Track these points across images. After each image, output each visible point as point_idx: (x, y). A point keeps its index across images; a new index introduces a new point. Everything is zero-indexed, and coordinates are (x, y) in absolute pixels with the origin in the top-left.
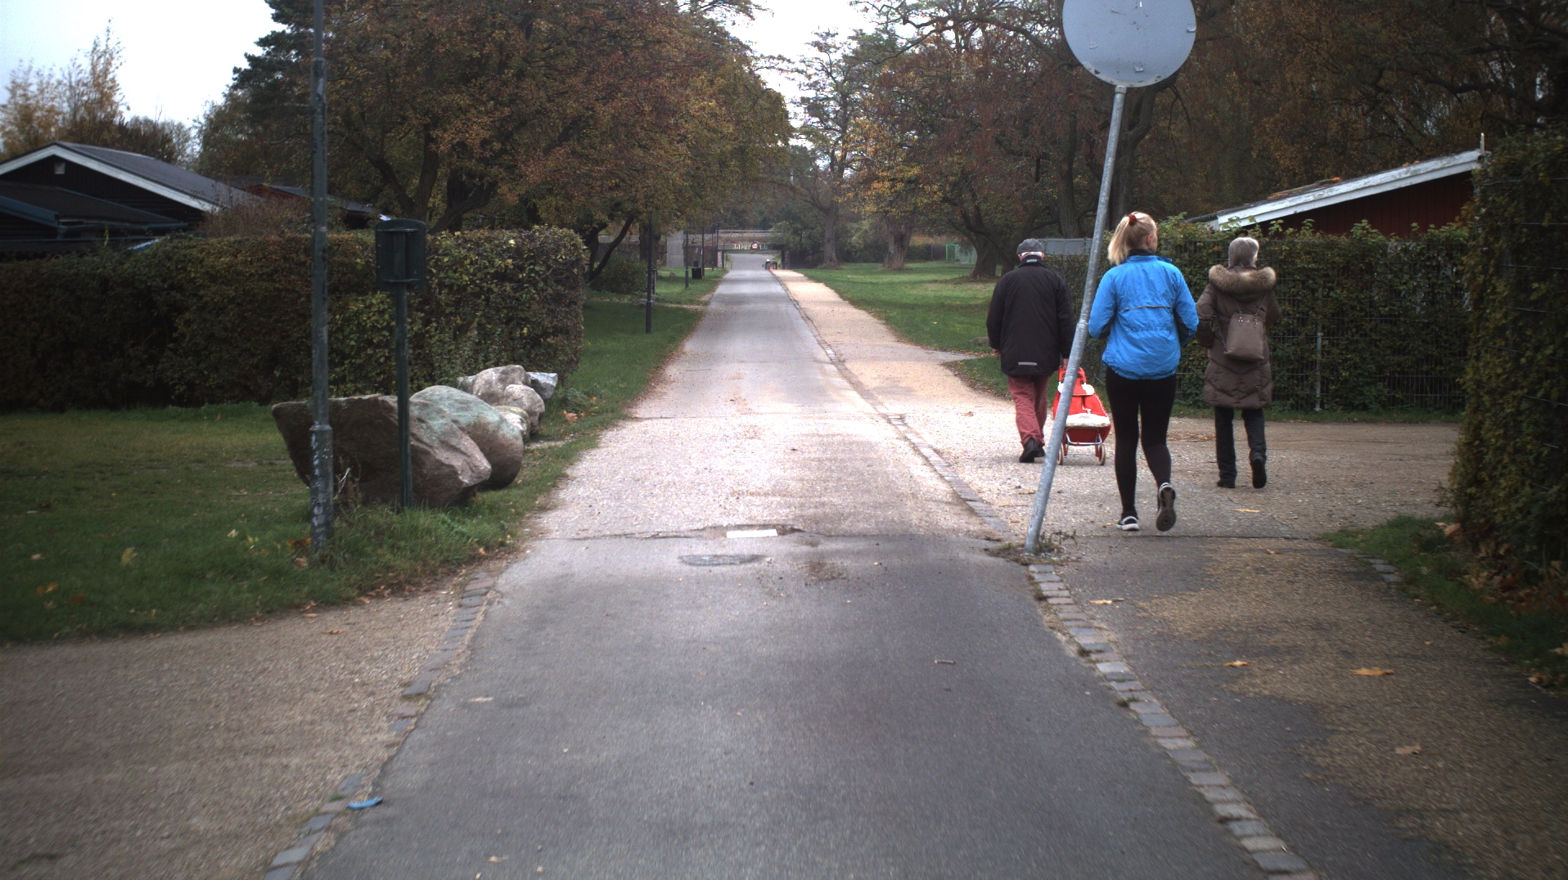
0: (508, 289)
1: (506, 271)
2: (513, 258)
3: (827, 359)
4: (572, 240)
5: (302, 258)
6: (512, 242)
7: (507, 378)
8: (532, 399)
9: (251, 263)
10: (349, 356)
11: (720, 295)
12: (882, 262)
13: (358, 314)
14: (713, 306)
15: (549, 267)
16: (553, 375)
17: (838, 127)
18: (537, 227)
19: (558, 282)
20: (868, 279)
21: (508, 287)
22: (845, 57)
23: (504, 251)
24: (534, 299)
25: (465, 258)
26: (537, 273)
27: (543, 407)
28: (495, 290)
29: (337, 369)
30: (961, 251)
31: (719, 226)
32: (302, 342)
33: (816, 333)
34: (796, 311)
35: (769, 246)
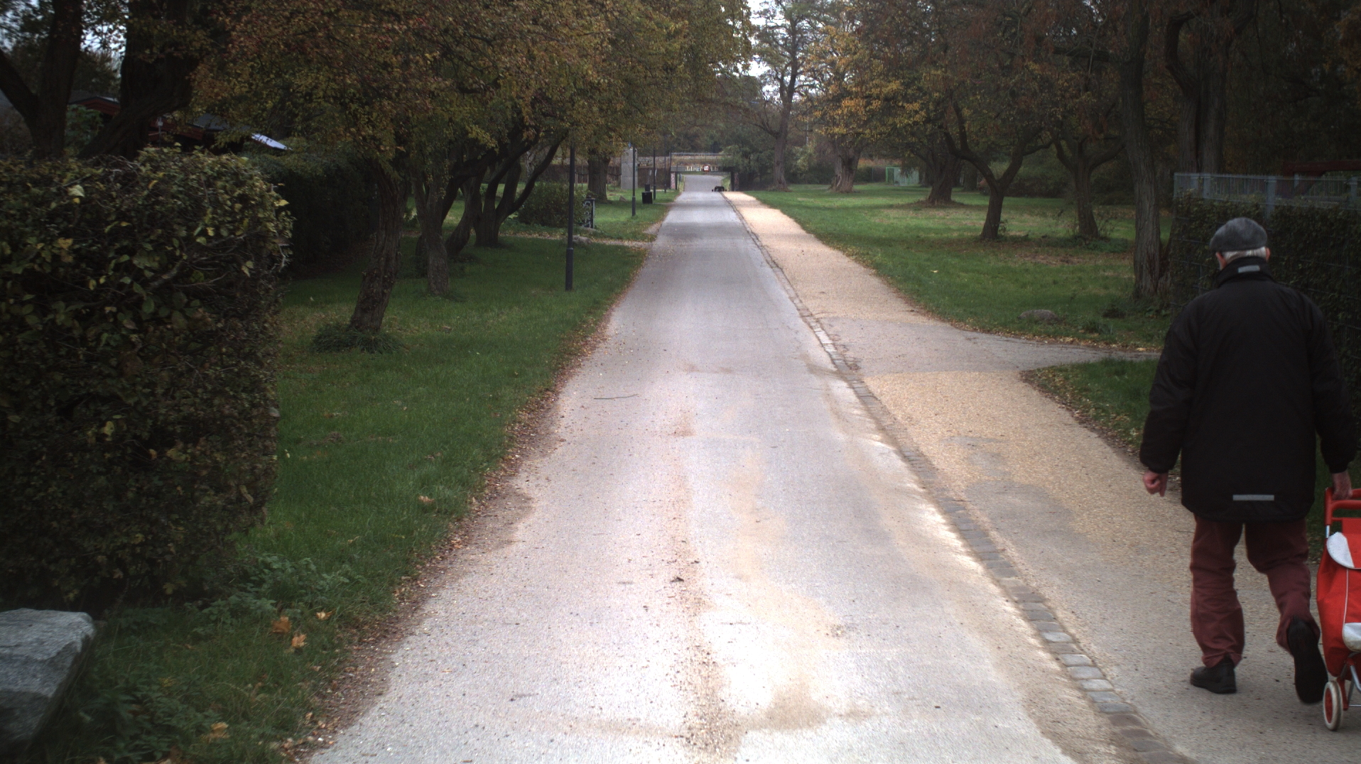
0: (63, 318)
1: (55, 270)
2: (76, 236)
3: (827, 362)
6: (78, 191)
11: (671, 227)
12: (828, 183)
15: (170, 259)
18: (148, 151)
19: (200, 297)
21: (62, 313)
23: (52, 216)
24: (132, 345)
31: (673, 150)
33: (793, 294)
34: (757, 252)
35: (719, 168)
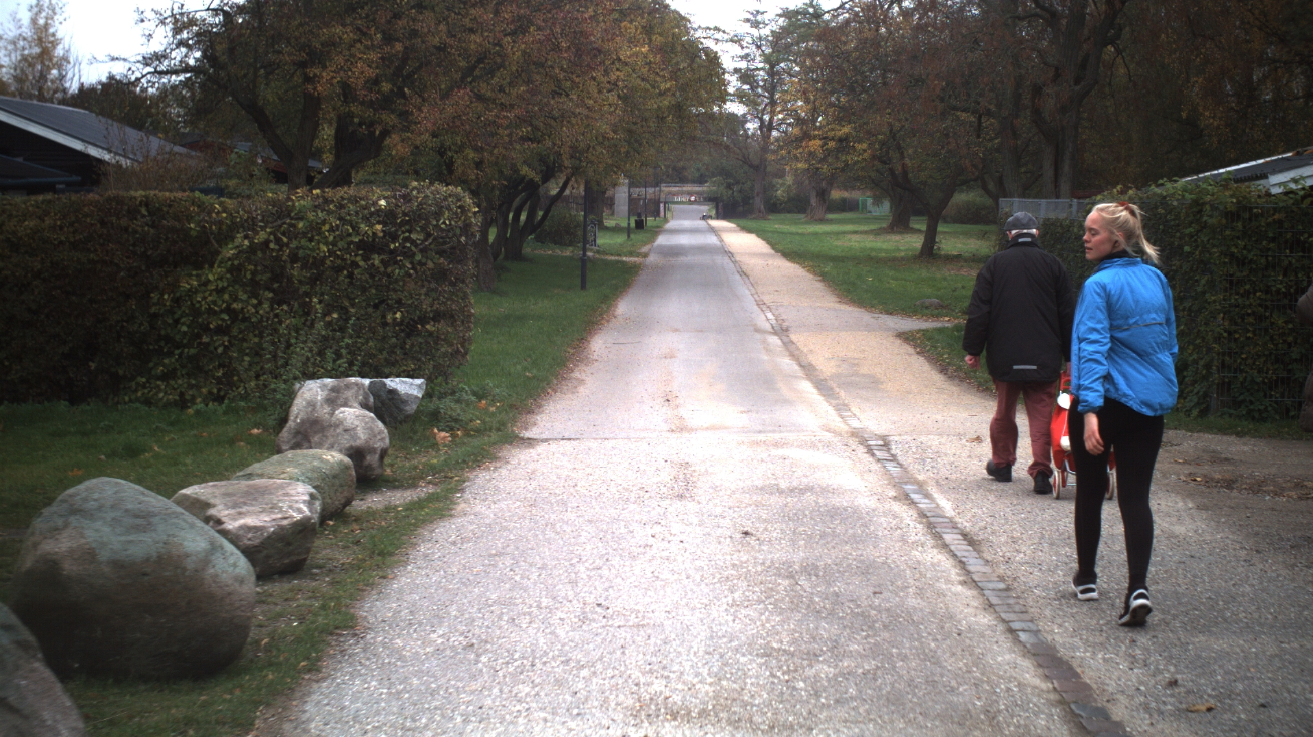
0: (377, 262)
1: (374, 240)
2: (384, 224)
3: (768, 327)
4: (459, 200)
5: (124, 222)
6: (383, 202)
7: (337, 398)
8: (371, 429)
9: (61, 228)
10: (179, 346)
11: (661, 247)
12: (804, 213)
13: (192, 292)
14: (652, 258)
15: (428, 235)
16: (419, 381)
17: (766, 94)
18: (415, 184)
19: (441, 253)
20: (793, 229)
21: (376, 260)
22: (772, 32)
23: (372, 214)
24: (410, 275)
25: (324, 222)
26: (413, 242)
27: (387, 441)
28: (362, 263)
29: (167, 361)
30: (873, 204)
31: (661, 181)
32: (123, 327)
33: (753, 292)
34: (732, 265)
35: (705, 198)
